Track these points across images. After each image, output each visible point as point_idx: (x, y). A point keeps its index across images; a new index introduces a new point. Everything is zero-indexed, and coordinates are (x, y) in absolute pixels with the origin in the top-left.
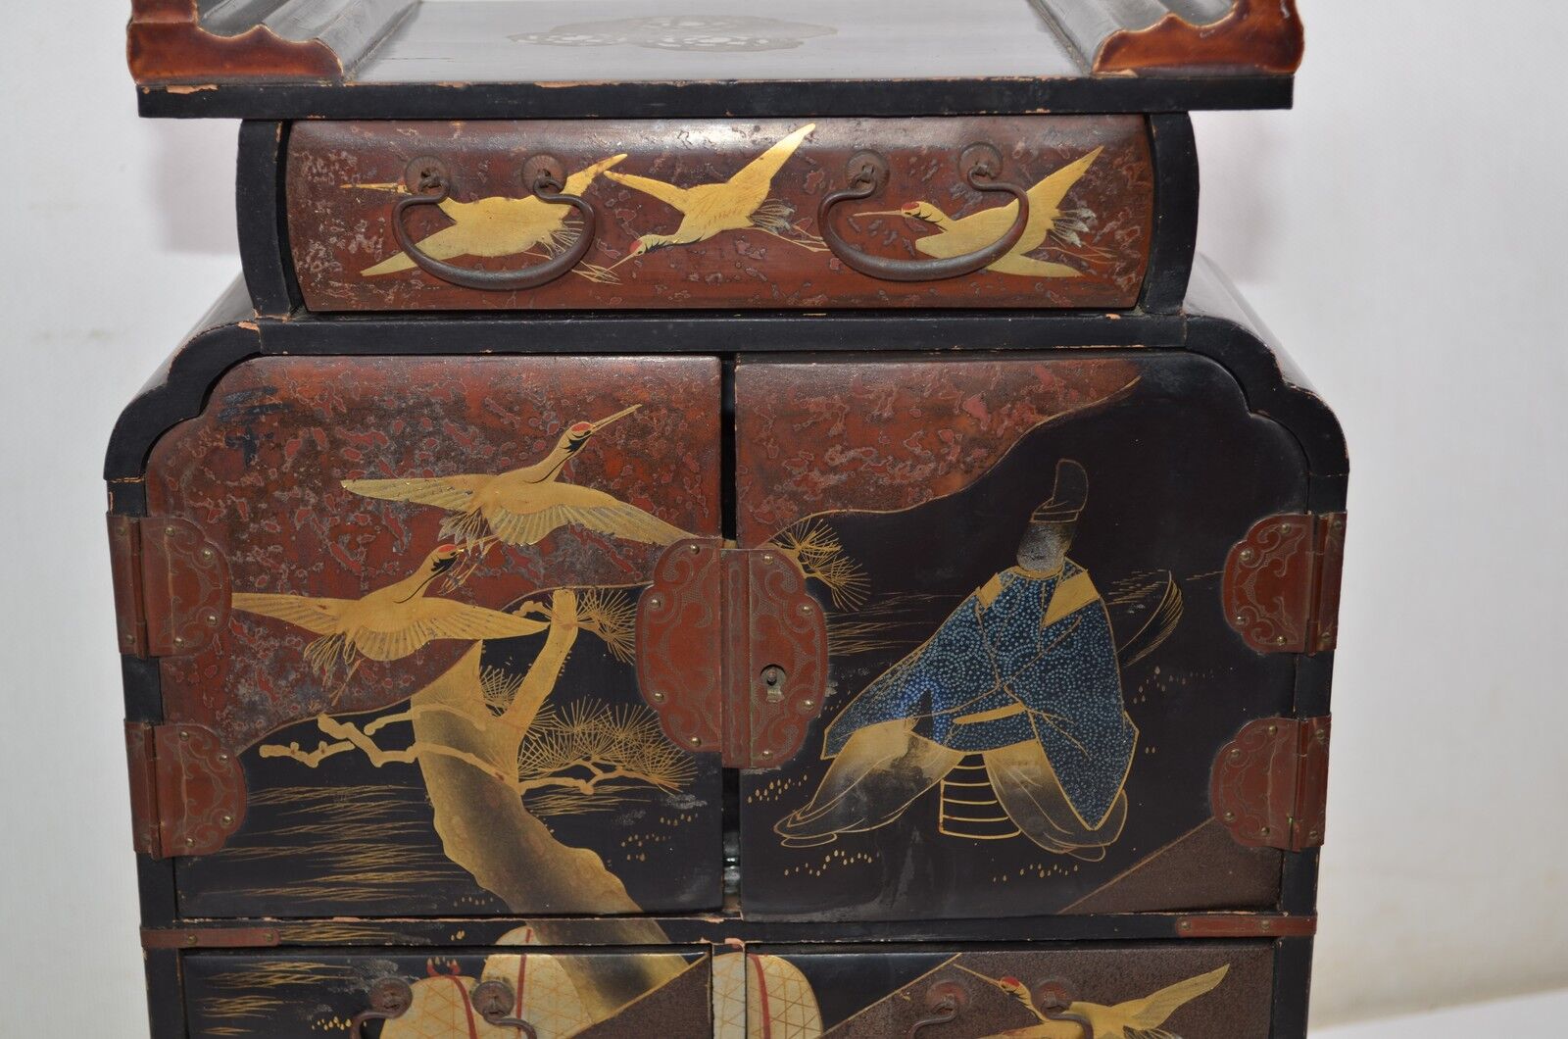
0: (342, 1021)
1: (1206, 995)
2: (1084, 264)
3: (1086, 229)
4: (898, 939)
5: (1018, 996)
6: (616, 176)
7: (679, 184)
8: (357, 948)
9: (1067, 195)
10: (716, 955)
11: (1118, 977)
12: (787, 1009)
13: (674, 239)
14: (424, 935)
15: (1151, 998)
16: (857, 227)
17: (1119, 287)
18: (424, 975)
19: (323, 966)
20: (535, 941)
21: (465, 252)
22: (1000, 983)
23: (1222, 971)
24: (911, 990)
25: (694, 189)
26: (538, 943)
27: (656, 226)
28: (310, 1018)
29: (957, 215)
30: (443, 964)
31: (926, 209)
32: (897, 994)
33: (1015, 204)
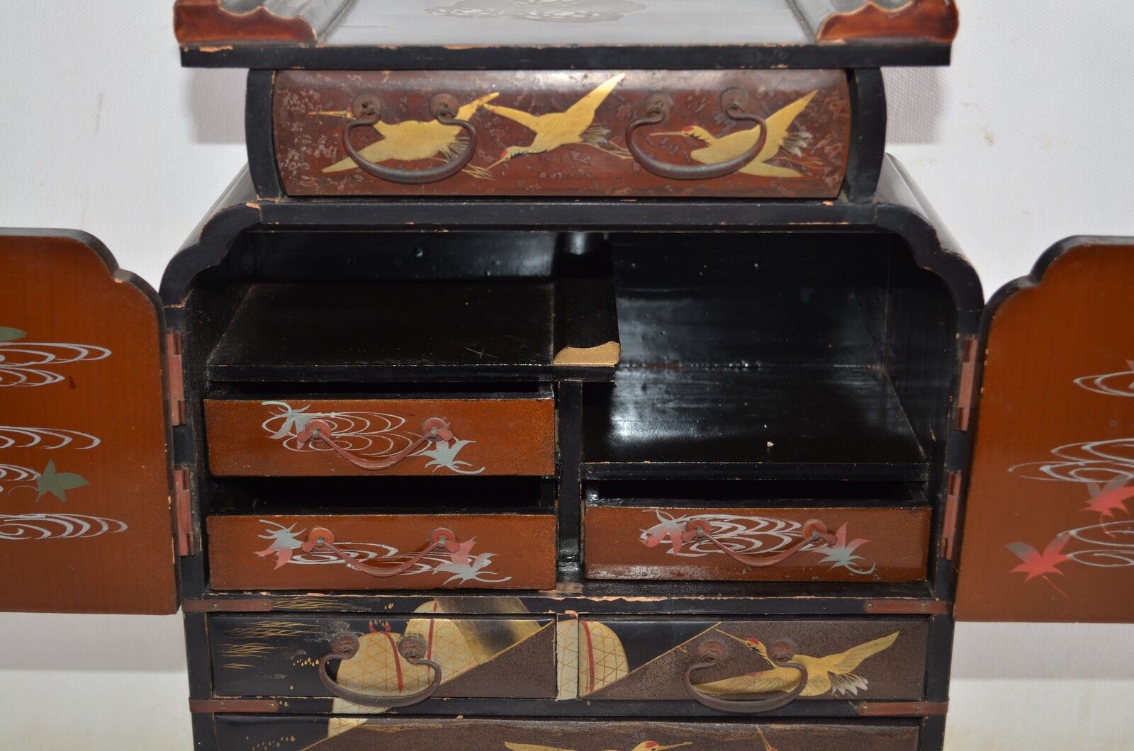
0: (313, 661)
1: (883, 651)
2: (803, 168)
3: (805, 146)
4: (679, 612)
5: (758, 650)
6: (491, 108)
7: (533, 113)
8: (323, 613)
9: (793, 123)
10: (559, 621)
11: (824, 639)
12: (605, 657)
13: (530, 150)
14: (368, 605)
15: (847, 653)
16: (652, 143)
17: (826, 185)
18: (367, 631)
19: (301, 624)
20: (440, 611)
21: (390, 157)
22: (746, 642)
23: (894, 636)
24: (688, 646)
25: (543, 117)
26: (442, 612)
27: (517, 141)
28: (292, 658)
29: (719, 135)
30: (380, 625)
31: (698, 131)
32: (678, 649)
33: (757, 129)
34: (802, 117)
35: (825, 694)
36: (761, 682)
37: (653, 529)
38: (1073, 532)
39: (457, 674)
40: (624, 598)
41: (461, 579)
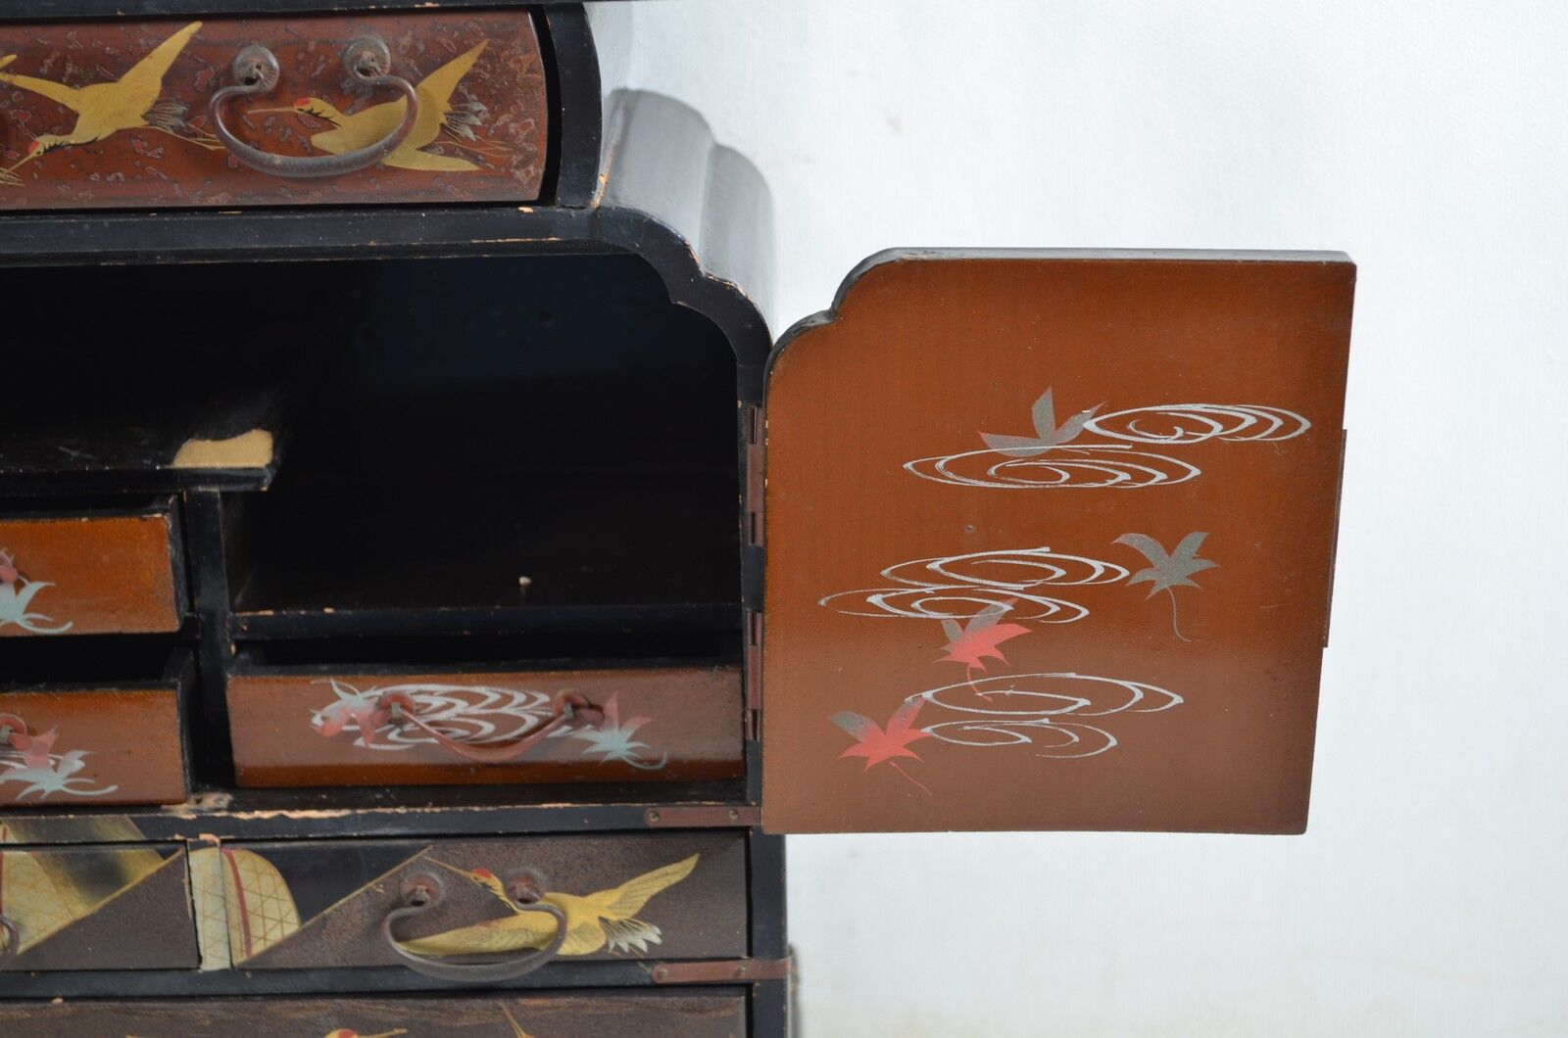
1: (677, 884)
2: (481, 157)
3: (479, 123)
4: (370, 833)
5: (490, 887)
9: (456, 89)
10: (191, 850)
11: (589, 868)
12: (262, 903)
13: (72, 139)
15: (624, 888)
16: (251, 124)
17: (518, 181)
20: (12, 839)
22: (471, 875)
23: (692, 862)
24: (384, 883)
25: (86, 89)
26: (15, 841)
27: (52, 126)
29: (350, 111)
31: (318, 105)
32: (371, 888)
33: (403, 101)
34: (469, 79)
35: (599, 951)
36: (502, 935)
37: (331, 709)
38: (928, 695)
39: (44, 935)
40: (286, 813)
41: (42, 792)
